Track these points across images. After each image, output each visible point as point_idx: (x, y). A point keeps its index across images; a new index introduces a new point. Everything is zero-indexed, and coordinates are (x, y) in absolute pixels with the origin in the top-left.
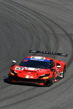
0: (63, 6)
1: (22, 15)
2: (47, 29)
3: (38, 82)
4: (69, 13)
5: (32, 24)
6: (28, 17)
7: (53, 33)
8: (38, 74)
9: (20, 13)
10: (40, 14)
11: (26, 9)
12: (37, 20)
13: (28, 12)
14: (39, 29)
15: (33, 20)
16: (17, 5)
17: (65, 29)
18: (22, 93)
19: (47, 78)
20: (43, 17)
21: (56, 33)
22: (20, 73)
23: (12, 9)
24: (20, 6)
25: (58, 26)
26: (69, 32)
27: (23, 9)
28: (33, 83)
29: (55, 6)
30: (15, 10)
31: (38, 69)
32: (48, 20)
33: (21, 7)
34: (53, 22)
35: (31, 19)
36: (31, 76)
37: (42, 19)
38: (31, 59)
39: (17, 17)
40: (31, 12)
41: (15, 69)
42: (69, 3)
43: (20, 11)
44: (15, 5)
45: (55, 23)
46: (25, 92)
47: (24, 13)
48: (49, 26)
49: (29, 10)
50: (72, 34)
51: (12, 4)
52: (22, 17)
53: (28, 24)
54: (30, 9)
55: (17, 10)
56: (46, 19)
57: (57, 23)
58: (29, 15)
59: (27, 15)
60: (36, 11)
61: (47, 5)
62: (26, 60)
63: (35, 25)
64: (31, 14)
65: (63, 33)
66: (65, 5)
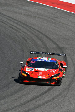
0: (55, 19)
1: (13, 28)
2: (39, 42)
3: (50, 82)
4: (60, 26)
5: (23, 38)
6: (18, 30)
7: (44, 46)
8: (49, 74)
9: (11, 26)
10: (31, 27)
11: (17, 22)
12: (29, 33)
13: (19, 25)
14: (30, 43)
15: (24, 34)
16: (7, 18)
17: (56, 42)
18: (13, 108)
19: (58, 77)
20: (34, 30)
21: (48, 46)
22: (32, 73)
23: (3, 22)
24: (10, 19)
25: (50, 39)
26: (61, 46)
27: (14, 22)
28: (45, 82)
29: (47, 19)
30: (5, 23)
31: (48, 69)
32: (39, 33)
33: (12, 19)
34: (45, 35)
35: (22, 32)
36: (43, 76)
37: (33, 32)
38: (38, 60)
39: (7, 30)
40: (22, 25)
41: (26, 70)
42: (61, 16)
43: (11, 24)
44: (6, 18)
45: (46, 36)
46: (16, 107)
47: (15, 26)
48: (40, 40)
49: (19, 23)
50: (64, 48)
51: (2, 16)
52: (13, 30)
53: (19, 38)
54: (21, 22)
55: (8, 23)
56: (38, 32)
57: (49, 37)
58: (20, 28)
59: (18, 28)
60: (27, 24)
61: (38, 18)
62: (33, 61)
63: (26, 38)
64: (22, 27)
65: (55, 46)
66: (57, 18)
